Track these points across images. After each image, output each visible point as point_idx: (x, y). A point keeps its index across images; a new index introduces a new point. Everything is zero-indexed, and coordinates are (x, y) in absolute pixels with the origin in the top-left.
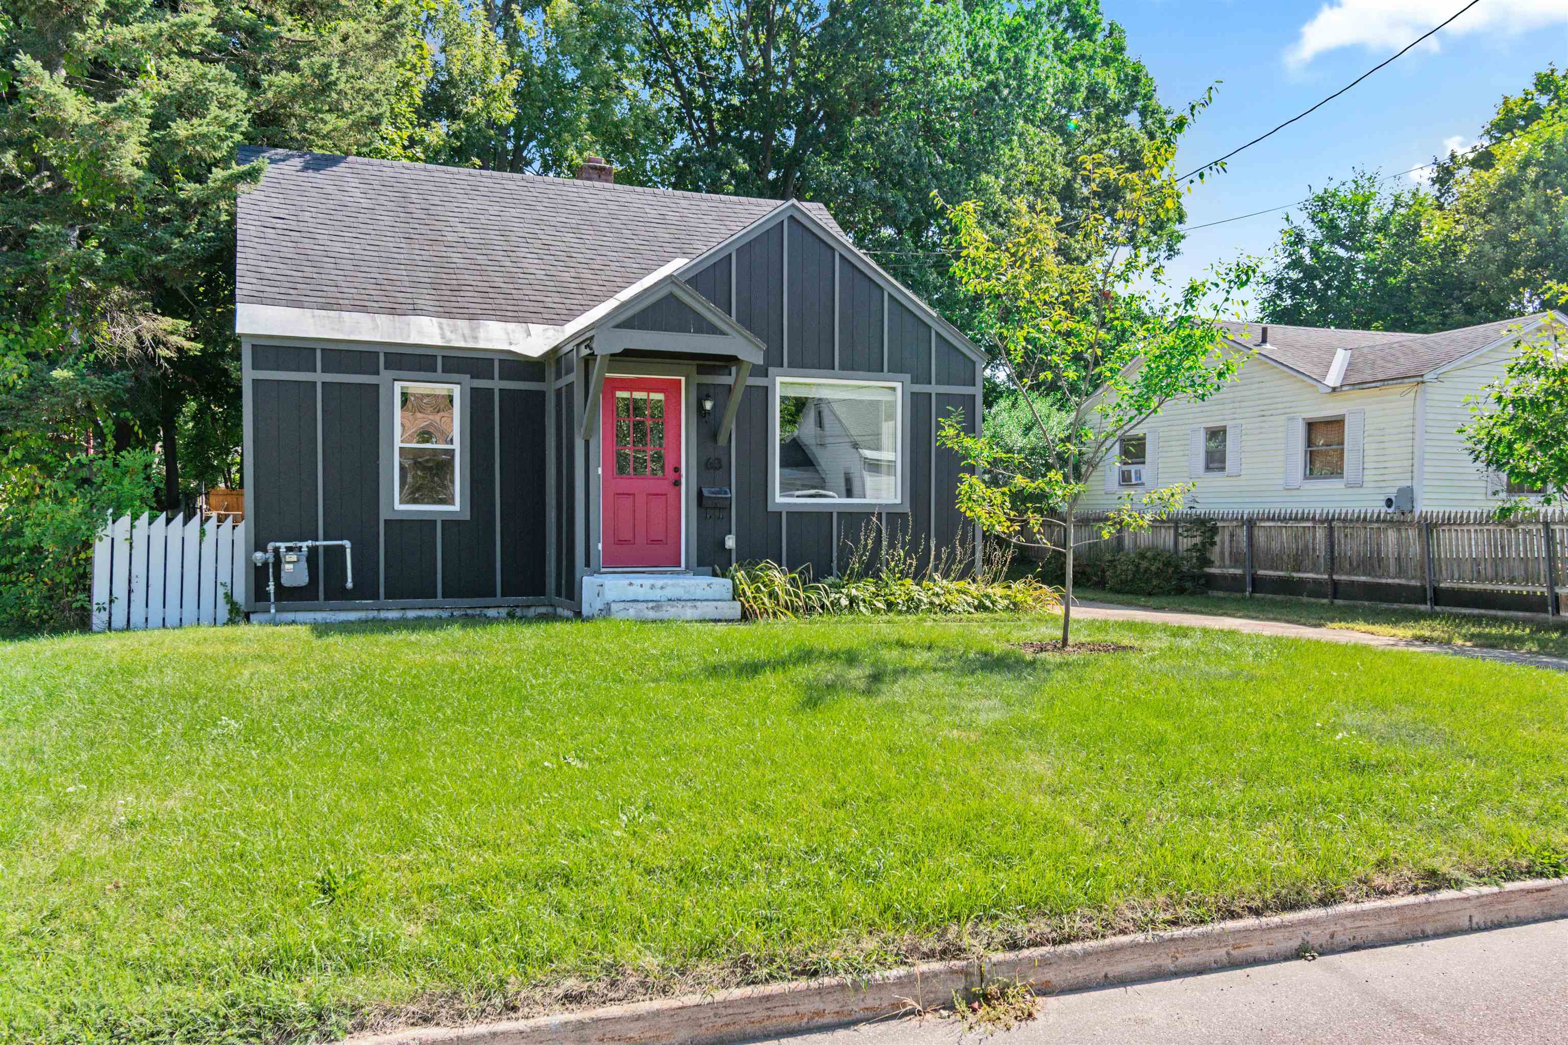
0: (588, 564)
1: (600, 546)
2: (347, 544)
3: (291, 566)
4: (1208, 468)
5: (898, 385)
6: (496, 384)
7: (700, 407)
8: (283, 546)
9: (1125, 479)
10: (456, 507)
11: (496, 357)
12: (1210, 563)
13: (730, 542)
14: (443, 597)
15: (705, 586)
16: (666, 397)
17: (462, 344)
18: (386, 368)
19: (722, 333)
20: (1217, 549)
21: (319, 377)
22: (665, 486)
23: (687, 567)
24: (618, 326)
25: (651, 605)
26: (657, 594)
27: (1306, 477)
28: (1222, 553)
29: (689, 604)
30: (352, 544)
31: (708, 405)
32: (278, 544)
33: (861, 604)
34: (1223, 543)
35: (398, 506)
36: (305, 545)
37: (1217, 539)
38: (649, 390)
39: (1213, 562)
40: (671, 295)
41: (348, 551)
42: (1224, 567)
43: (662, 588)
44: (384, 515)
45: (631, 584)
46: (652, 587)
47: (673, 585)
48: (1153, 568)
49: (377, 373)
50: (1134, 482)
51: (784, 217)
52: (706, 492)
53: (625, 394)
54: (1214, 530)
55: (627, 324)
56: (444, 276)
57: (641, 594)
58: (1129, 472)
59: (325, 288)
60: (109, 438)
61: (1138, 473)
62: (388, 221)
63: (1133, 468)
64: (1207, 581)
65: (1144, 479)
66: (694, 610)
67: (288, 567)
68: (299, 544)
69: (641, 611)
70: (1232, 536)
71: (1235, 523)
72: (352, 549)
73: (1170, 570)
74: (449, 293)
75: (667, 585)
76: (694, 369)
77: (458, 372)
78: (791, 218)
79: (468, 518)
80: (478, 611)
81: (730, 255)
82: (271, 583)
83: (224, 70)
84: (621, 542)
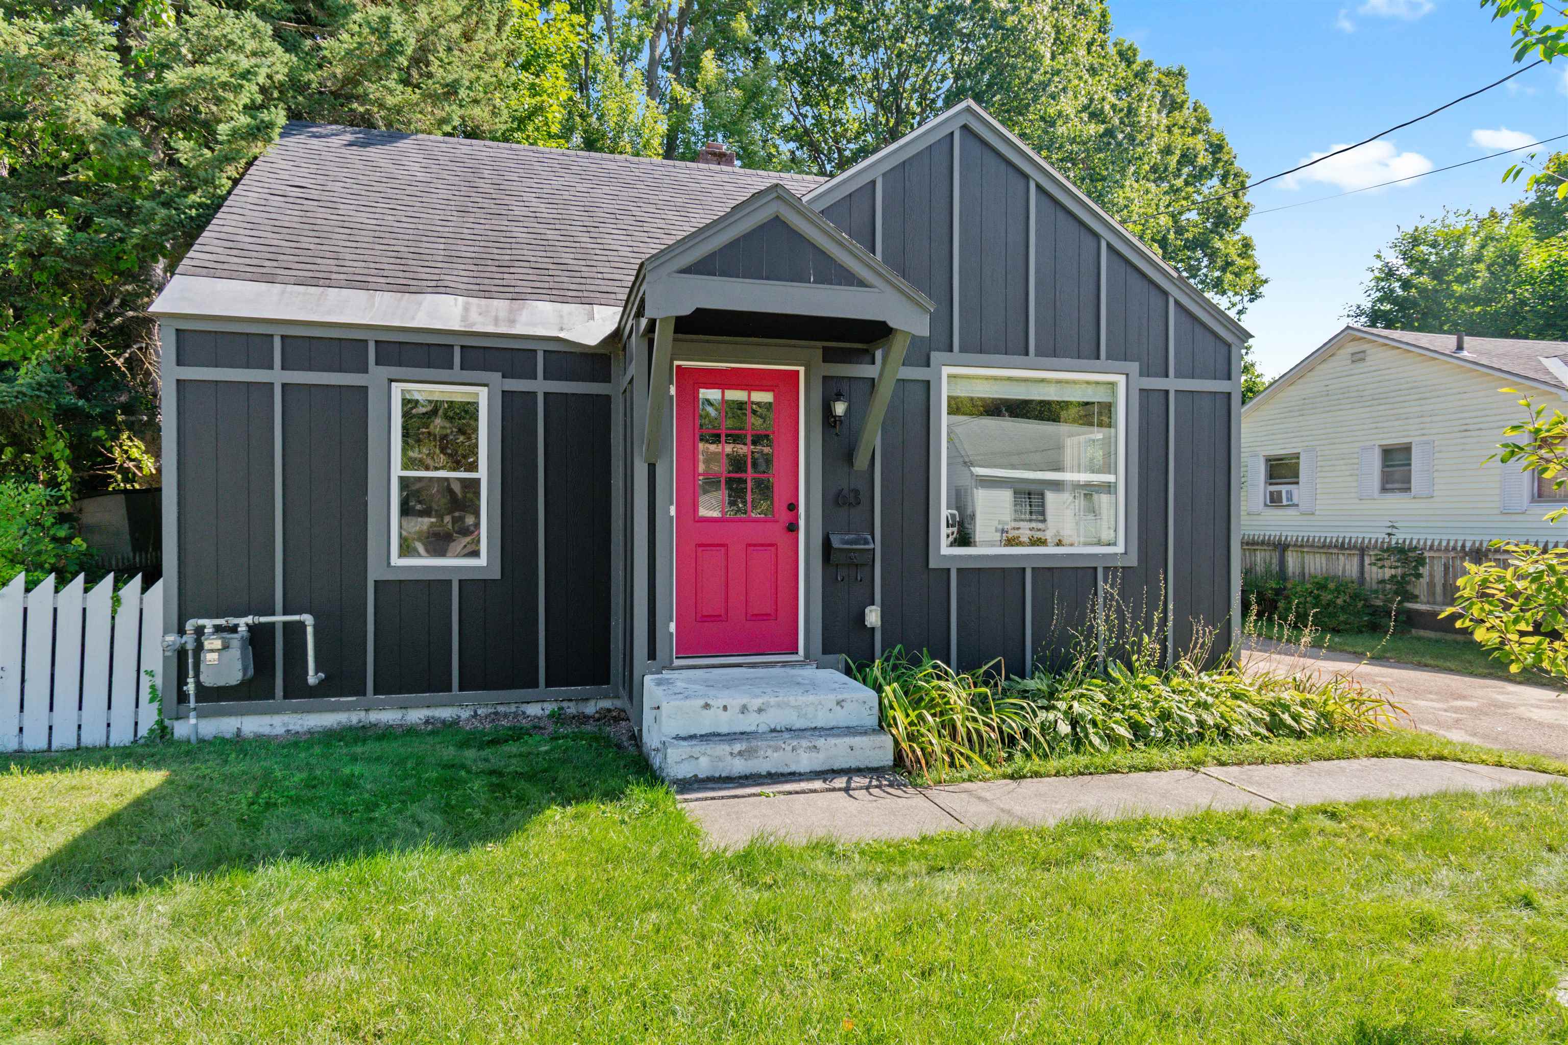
0: (652, 655)
1: (673, 627)
2: (308, 619)
3: (215, 656)
4: (1384, 489)
5: (1121, 380)
6: (540, 386)
7: (827, 411)
8: (208, 624)
9: (1275, 500)
10: (482, 561)
11: (540, 347)
12: (1414, 598)
13: (873, 617)
14: (461, 689)
15: (833, 705)
16: (775, 397)
17: (490, 329)
18: (377, 364)
19: (862, 283)
20: (1424, 581)
21: (277, 376)
22: (775, 532)
23: (807, 656)
24: (687, 270)
25: (737, 747)
26: (749, 723)
27: (1533, 501)
28: (1431, 585)
29: (805, 743)
30: (316, 618)
31: (840, 408)
32: (201, 622)
33: (1091, 730)
34: (1432, 576)
35: (396, 561)
36: (243, 623)
37: (1424, 571)
38: (750, 388)
39: (1417, 597)
40: (777, 220)
41: (310, 630)
42: (1434, 603)
43: (760, 711)
44: (374, 573)
45: (707, 706)
46: (744, 709)
47: (778, 705)
48: (1339, 601)
49: (365, 371)
50: (1285, 502)
51: (955, 127)
52: (836, 542)
53: (714, 394)
54: (1421, 561)
55: (702, 267)
56: (496, 251)
57: (724, 722)
58: (1280, 493)
59: (319, 261)
60: (62, 465)
61: (1290, 494)
62: (444, 194)
63: (1284, 489)
64: (1409, 618)
65: (1295, 500)
66: (814, 754)
67: (210, 658)
68: (233, 621)
69: (720, 759)
70: (1446, 568)
71: (1452, 554)
72: (315, 627)
73: (1360, 604)
74: (494, 269)
75: (768, 705)
76: (820, 352)
77: (485, 368)
78: (965, 128)
79: (497, 575)
80: (513, 708)
81: (873, 183)
82: (191, 680)
83: (255, 20)
84: (706, 619)
